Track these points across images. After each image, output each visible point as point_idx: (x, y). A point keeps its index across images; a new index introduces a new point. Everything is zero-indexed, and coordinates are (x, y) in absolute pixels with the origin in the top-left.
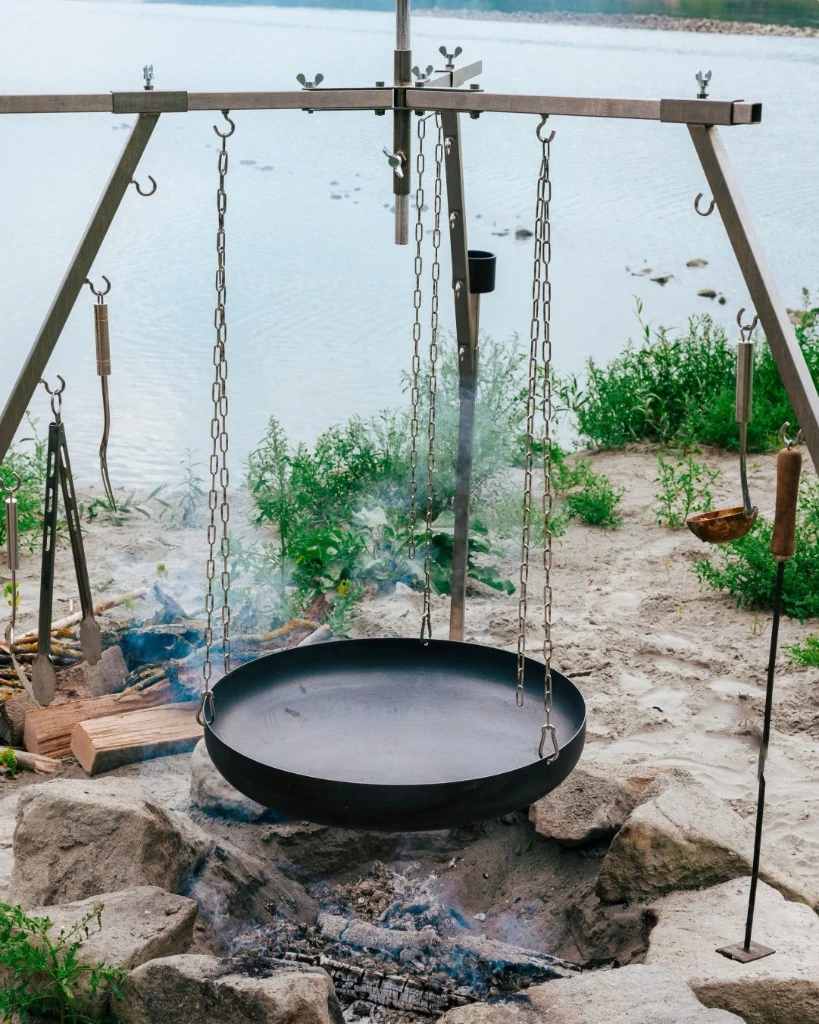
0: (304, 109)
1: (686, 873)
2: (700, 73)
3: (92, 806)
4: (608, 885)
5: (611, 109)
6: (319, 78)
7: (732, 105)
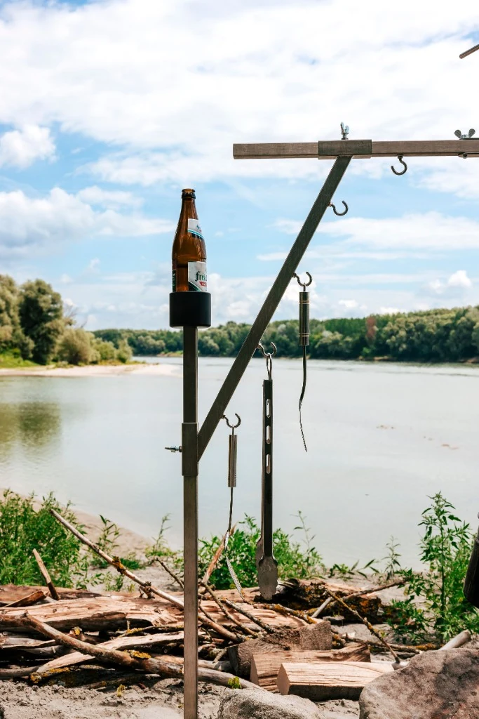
0: (460, 154)
3: (272, 708)
6: (472, 132)
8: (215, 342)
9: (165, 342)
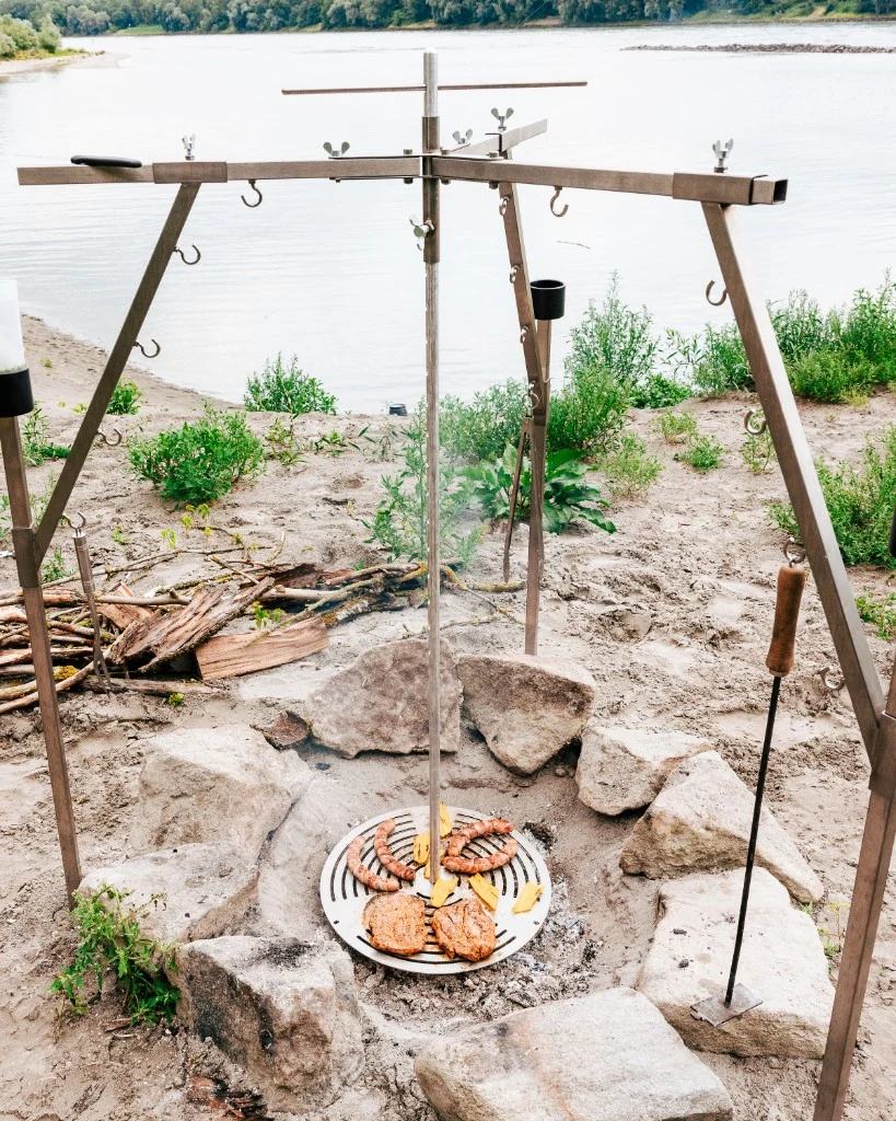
0: (332, 178)
1: (702, 856)
2: (719, 142)
4: (629, 861)
5: (623, 182)
6: (345, 146)
7: (752, 182)
8: (183, 12)
9: (109, 13)
